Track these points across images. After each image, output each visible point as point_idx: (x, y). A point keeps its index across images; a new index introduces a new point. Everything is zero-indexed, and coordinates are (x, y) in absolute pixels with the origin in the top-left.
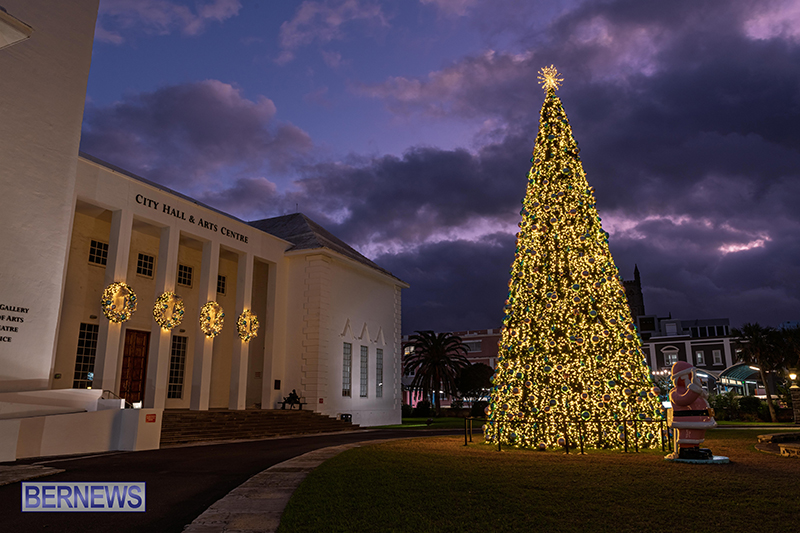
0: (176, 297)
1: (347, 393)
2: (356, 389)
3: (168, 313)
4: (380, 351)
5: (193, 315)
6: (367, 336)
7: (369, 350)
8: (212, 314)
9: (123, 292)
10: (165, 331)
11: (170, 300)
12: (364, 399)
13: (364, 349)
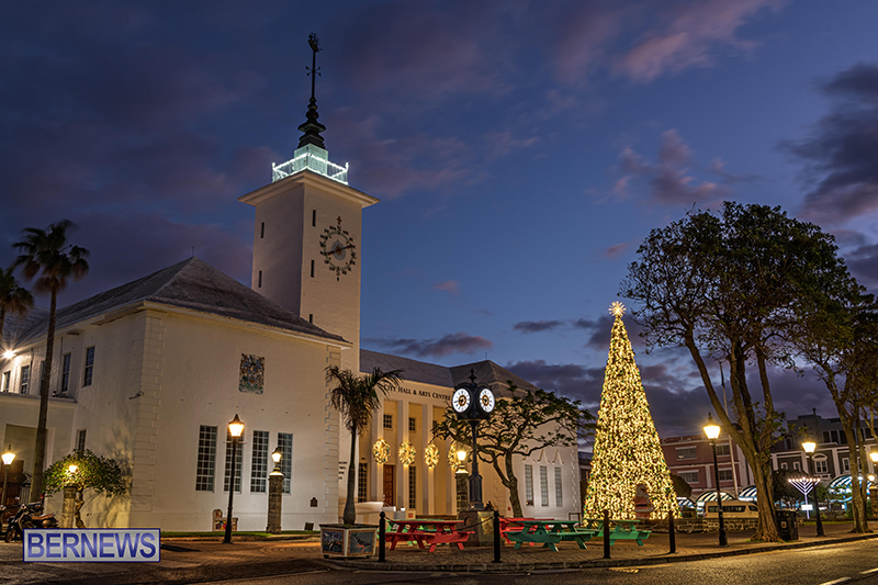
0: (410, 445)
1: (531, 503)
2: (538, 500)
3: (406, 454)
4: (558, 470)
5: (420, 455)
6: (545, 458)
7: (548, 469)
8: (431, 452)
9: (383, 445)
10: (406, 466)
11: (407, 446)
12: (545, 508)
13: (544, 469)
